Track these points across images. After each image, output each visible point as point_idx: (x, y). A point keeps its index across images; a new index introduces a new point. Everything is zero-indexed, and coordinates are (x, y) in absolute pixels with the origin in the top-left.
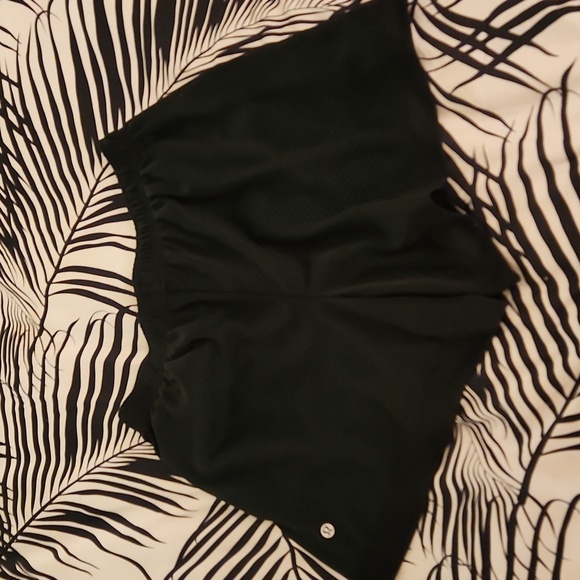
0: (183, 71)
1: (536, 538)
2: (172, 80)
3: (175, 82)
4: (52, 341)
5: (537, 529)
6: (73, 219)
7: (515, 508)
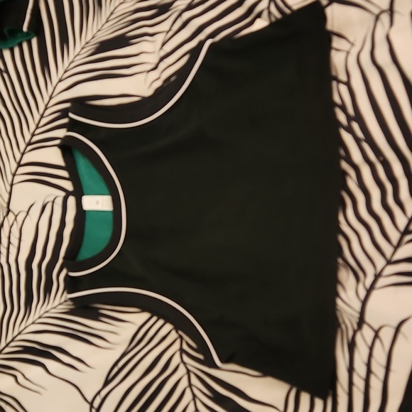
0: (112, 14)
1: (370, 355)
2: (104, 20)
3: (107, 22)
4: (16, 219)
5: (371, 348)
6: (32, 127)
7: (355, 332)
